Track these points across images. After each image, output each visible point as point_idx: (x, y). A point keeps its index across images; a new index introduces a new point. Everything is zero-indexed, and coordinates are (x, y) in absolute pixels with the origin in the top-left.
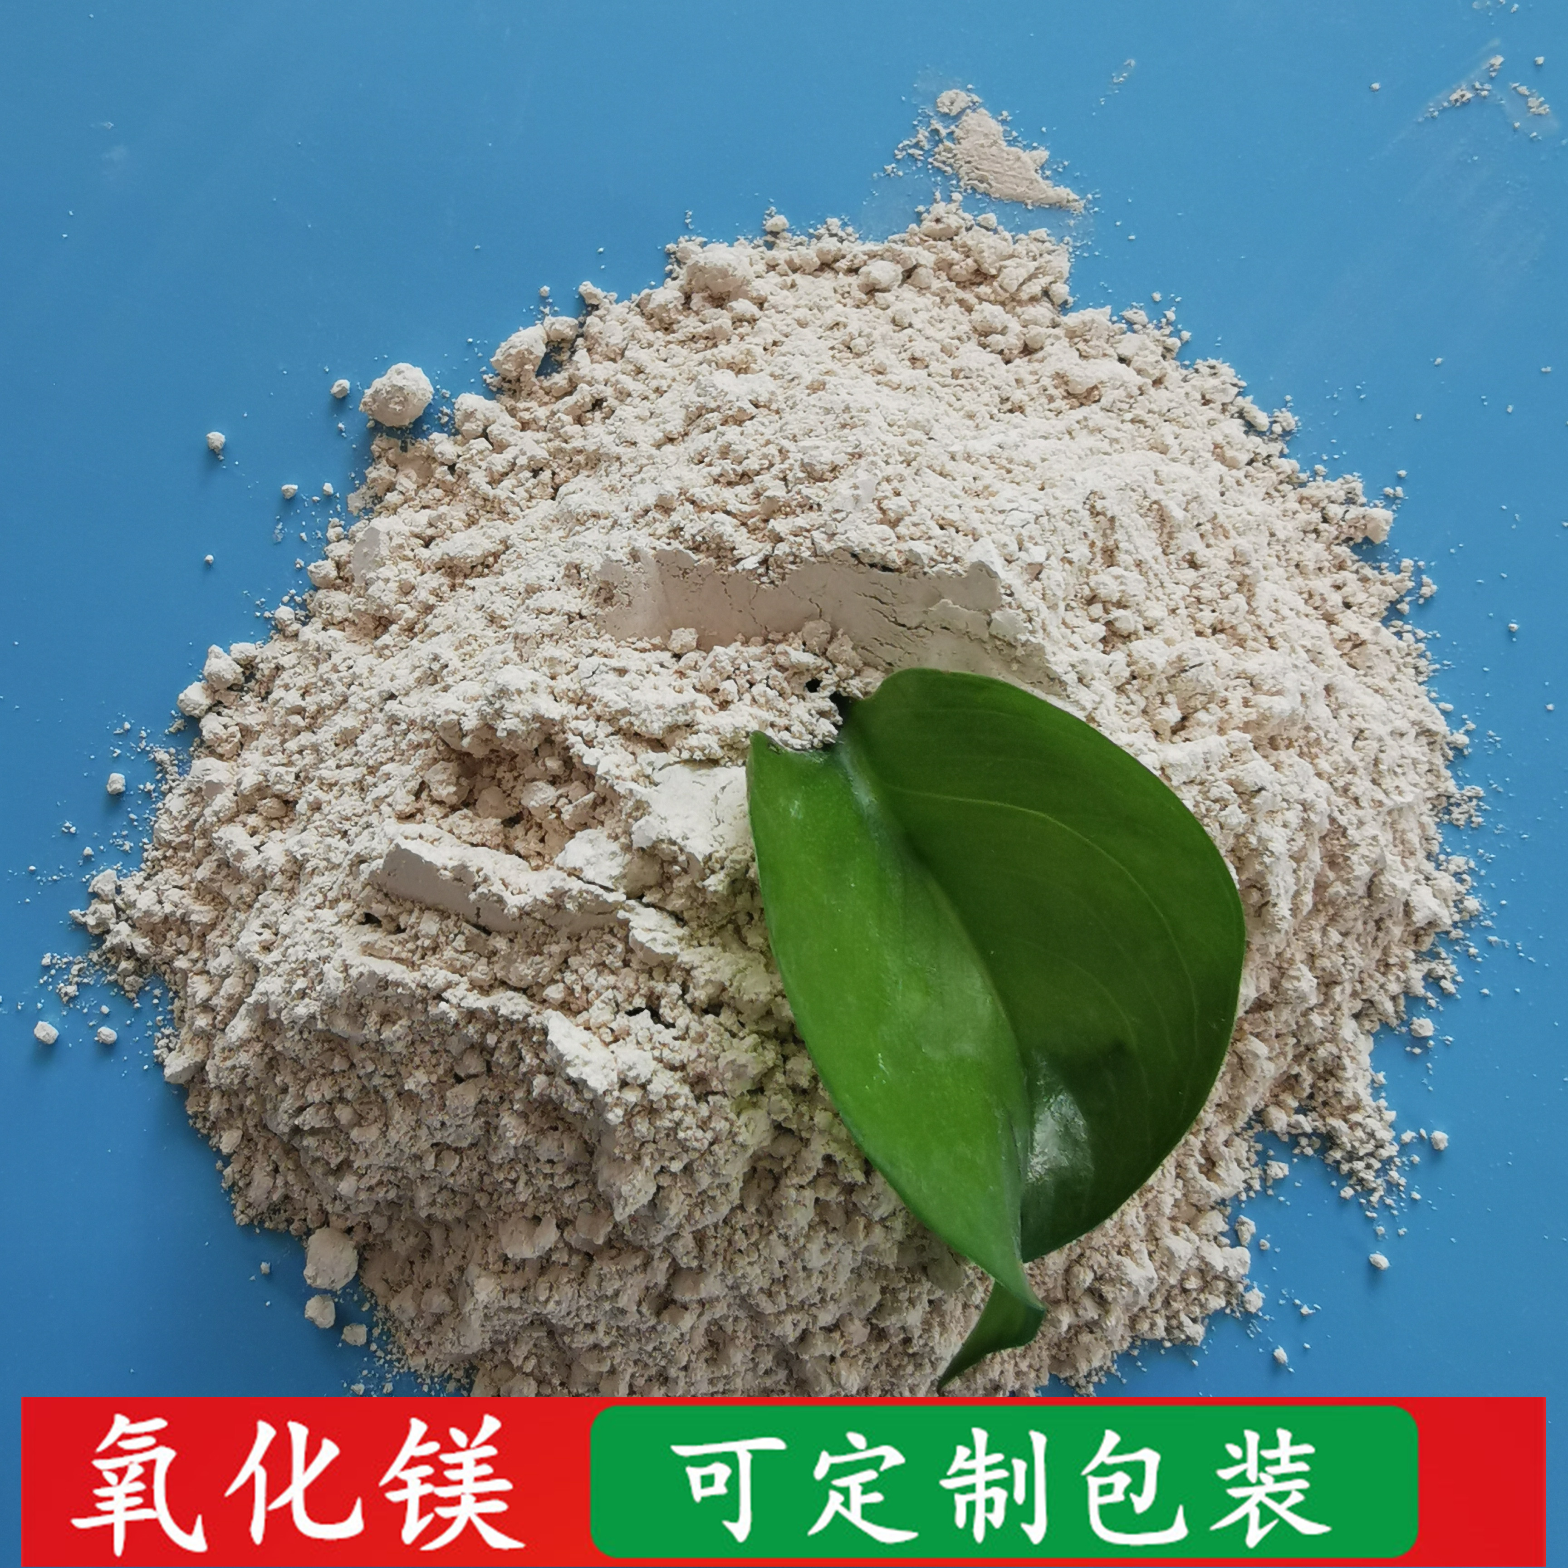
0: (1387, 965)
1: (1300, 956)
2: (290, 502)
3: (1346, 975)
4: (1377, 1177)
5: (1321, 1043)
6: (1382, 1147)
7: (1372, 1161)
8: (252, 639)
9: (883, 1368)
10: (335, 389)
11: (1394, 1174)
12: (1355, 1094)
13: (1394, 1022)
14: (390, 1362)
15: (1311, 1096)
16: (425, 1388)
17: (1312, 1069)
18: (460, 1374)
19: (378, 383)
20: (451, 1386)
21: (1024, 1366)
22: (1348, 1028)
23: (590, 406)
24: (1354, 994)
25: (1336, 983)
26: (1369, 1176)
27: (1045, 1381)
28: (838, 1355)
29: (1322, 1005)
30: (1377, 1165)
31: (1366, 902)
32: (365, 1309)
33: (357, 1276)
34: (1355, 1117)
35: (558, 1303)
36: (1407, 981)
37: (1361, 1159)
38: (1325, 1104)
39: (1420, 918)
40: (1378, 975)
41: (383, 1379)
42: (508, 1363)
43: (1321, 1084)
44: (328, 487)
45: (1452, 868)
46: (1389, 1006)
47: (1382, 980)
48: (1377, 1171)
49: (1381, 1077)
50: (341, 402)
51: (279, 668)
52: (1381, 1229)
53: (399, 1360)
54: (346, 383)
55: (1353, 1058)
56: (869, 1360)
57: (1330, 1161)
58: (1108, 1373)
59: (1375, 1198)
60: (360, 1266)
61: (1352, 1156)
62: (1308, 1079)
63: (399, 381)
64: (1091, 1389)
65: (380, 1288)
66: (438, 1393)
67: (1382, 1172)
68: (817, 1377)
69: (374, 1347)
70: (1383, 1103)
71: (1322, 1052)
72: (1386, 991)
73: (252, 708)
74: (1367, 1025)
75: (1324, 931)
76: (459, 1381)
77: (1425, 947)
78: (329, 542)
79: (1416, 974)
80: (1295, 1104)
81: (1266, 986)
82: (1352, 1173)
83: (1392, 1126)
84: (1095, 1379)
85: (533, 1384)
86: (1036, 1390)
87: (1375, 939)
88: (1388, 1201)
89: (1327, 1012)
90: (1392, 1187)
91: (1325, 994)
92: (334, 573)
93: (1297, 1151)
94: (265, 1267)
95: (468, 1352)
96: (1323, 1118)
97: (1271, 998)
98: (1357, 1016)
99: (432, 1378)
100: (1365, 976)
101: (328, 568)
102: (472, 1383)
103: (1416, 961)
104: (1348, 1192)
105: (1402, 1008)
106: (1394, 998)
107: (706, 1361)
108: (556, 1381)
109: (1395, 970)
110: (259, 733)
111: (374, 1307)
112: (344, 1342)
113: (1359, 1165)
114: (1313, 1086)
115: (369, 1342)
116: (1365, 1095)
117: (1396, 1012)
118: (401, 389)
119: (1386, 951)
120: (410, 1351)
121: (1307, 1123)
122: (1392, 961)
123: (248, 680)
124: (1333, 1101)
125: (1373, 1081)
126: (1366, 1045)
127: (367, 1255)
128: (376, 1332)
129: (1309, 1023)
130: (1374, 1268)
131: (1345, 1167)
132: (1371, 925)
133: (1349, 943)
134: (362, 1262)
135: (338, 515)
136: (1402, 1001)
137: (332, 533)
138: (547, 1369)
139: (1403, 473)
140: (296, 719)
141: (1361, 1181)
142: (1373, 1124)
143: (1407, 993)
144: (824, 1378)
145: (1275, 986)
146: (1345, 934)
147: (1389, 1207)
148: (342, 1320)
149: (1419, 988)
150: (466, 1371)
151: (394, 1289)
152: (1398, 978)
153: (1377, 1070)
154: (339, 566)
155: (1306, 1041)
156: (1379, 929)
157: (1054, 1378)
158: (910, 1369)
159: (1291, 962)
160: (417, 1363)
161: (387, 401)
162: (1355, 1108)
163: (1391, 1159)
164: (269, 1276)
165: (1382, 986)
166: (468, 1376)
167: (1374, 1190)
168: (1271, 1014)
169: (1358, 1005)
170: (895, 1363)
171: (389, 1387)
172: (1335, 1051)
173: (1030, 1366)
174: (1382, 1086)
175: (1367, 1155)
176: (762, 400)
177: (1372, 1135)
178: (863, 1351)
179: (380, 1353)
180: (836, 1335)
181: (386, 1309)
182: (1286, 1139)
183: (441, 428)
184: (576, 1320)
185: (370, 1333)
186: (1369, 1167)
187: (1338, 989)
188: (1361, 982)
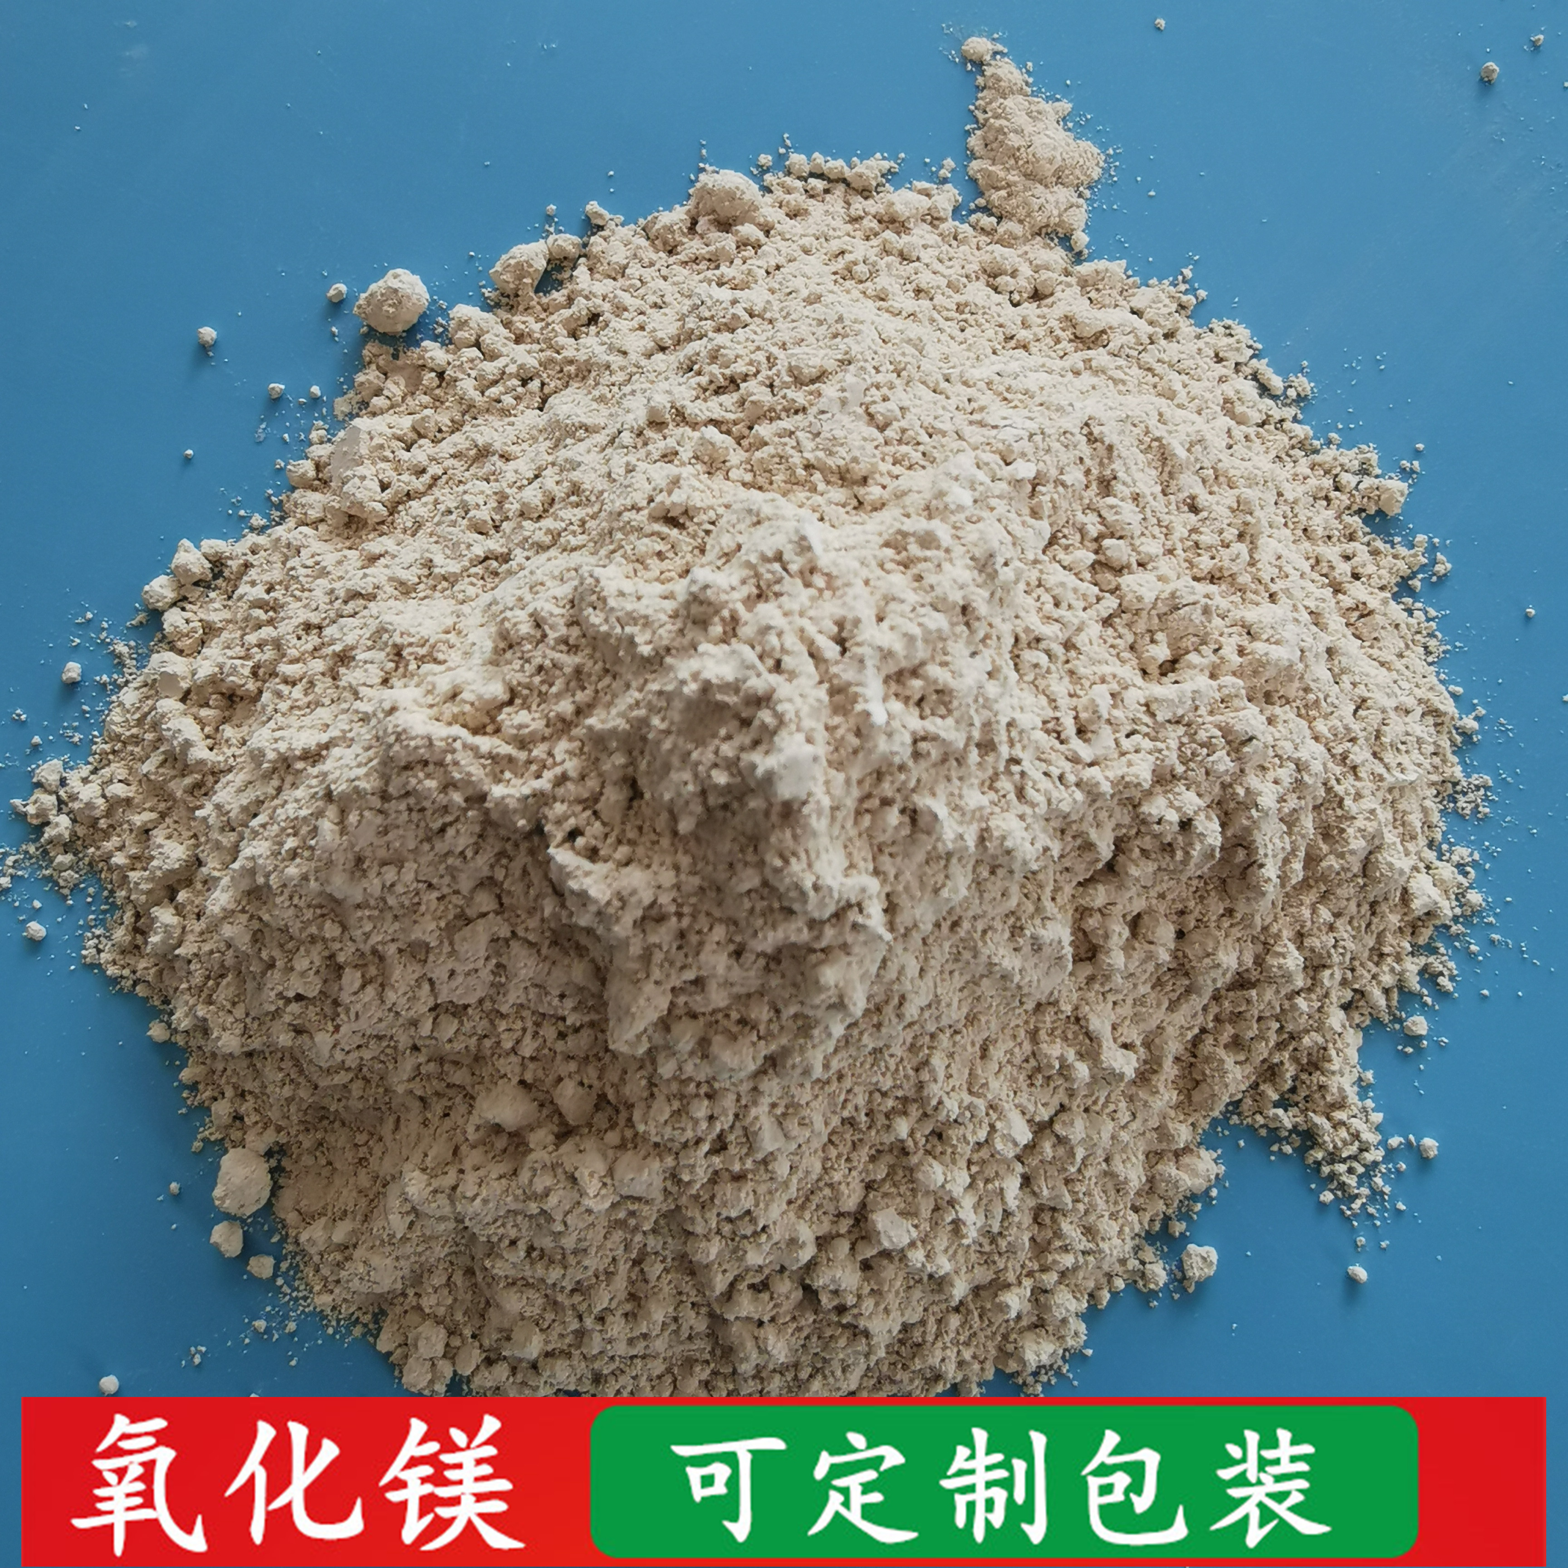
0: (1382, 955)
1: (1286, 934)
2: (276, 402)
3: (1336, 959)
4: (1360, 1184)
5: (1307, 1031)
6: (1367, 1150)
7: (1355, 1165)
8: (224, 537)
9: (814, 1339)
10: (332, 292)
11: (1378, 1181)
12: (1341, 1090)
13: (1386, 1018)
14: (296, 1299)
15: (1293, 1090)
16: (330, 1331)
17: (1295, 1059)
18: (366, 1319)
19: (373, 287)
20: (358, 1331)
21: (967, 1355)
22: (1336, 1018)
23: (585, 320)
24: (1344, 982)
25: (1324, 966)
26: (1352, 1181)
27: (990, 1375)
28: (766, 1319)
29: (1310, 990)
30: (1361, 1170)
31: (1361, 881)
32: (275, 1240)
33: (269, 1205)
34: (1339, 1115)
36: (1401, 973)
37: (1344, 1161)
38: (1306, 1099)
39: (1418, 905)
40: (1370, 965)
41: (286, 1317)
42: (419, 1308)
43: (1304, 1076)
44: (316, 390)
45: (1455, 858)
46: (1382, 1002)
47: (1374, 970)
48: (1360, 1177)
49: (1369, 1075)
50: (337, 306)
51: (247, 566)
52: (1362, 1240)
53: (305, 1298)
54: (343, 288)
55: (1338, 1051)
56: (799, 1329)
57: (1310, 1161)
58: (1058, 1373)
59: (1357, 1205)
60: (273, 1194)
61: (1333, 1158)
62: (1290, 1070)
63: (395, 284)
64: (1039, 1388)
65: (291, 1218)
66: (343, 1337)
67: (1366, 1177)
68: (742, 1344)
69: (280, 1281)
70: (1369, 1103)
71: (1306, 1041)
72: (1379, 983)
73: (217, 605)
74: (1357, 1019)
75: (1314, 911)
76: (365, 1325)
77: (1422, 940)
78: (311, 444)
79: (1412, 966)
80: (1275, 1097)
81: (1249, 961)
82: (1333, 1176)
83: (1378, 1128)
84: (1044, 1379)
85: (442, 1333)
86: (979, 1385)
87: (1368, 925)
88: (1371, 1210)
89: (1313, 996)
90: (1376, 1195)
91: (1313, 978)
92: (312, 473)
93: (1275, 1148)
94: (174, 1186)
95: (378, 1290)
96: (1304, 1111)
97: (1254, 975)
98: (1346, 1007)
99: (338, 1321)
100: (1357, 963)
101: (307, 467)
102: (379, 1329)
103: (1412, 954)
104: (1327, 1197)
105: (1395, 1003)
106: (1387, 991)
107: (626, 1315)
108: (467, 1332)
109: (1389, 960)
110: (221, 630)
111: (284, 1239)
112: (250, 1274)
113: (1341, 1168)
114: (1295, 1078)
115: (275, 1276)
116: (1352, 1093)
117: (1389, 1007)
118: (396, 291)
119: (1380, 939)
120: (317, 1288)
121: (1287, 1119)
122: (1387, 950)
123: (216, 577)
124: (1317, 1096)
125: (1360, 1079)
126: (1354, 1040)
127: (281, 1181)
128: (284, 1266)
129: (1294, 1007)
130: (1352, 1282)
131: (1326, 1170)
132: (1365, 908)
133: (1340, 923)
134: (276, 1189)
135: (323, 418)
136: (1395, 996)
137: (314, 435)
138: (459, 1317)
139: (1420, 446)
140: (258, 613)
141: (1342, 1186)
142: (1357, 1124)
143: (1401, 986)
144: (750, 1344)
145: (1259, 961)
146: (1337, 915)
147: (1371, 1216)
148: (250, 1249)
149: (1414, 983)
150: (375, 1315)
151: (307, 1218)
152: (1392, 970)
153: (1365, 1068)
154: (318, 467)
155: (1290, 1027)
156: (1373, 914)
157: (999, 1372)
158: (842, 1342)
159: (1278, 936)
160: (324, 1300)
161: (381, 303)
162: (1340, 1105)
163: (1375, 1164)
164: (177, 1198)
165: (1374, 977)
166: (376, 1322)
167: (1357, 1196)
168: (1254, 992)
169: (1348, 995)
170: (828, 1333)
171: (292, 1326)
172: (1320, 1040)
173: (974, 1357)
174: (1369, 1085)
175: (1349, 1157)
176: (757, 309)
177: (1356, 1136)
178: (794, 1318)
179: (288, 1290)
180: (765, 1296)
181: (297, 1243)
182: (1263, 1132)
183: (435, 338)
185: (277, 1267)
186: (1351, 1171)
187: (1327, 973)
188: (1353, 970)
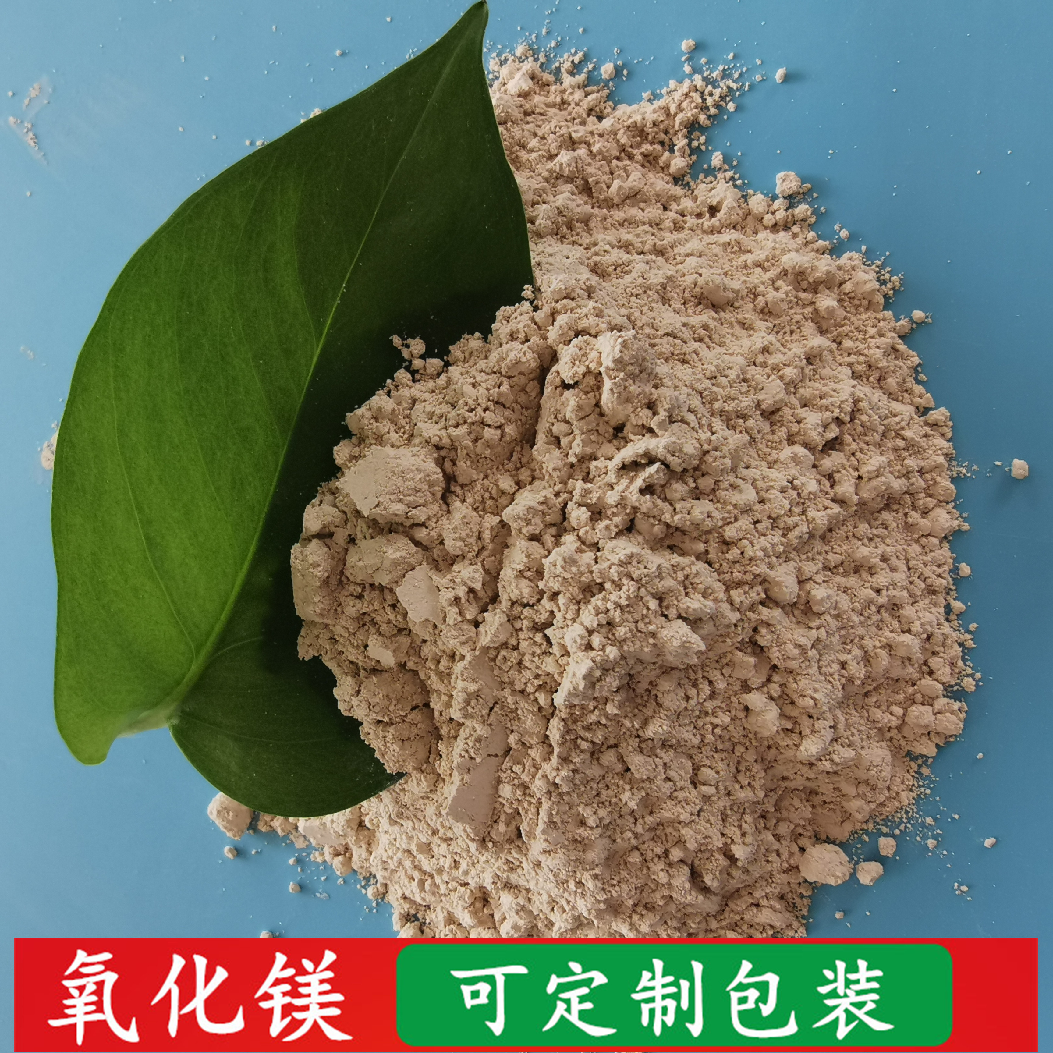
0: (563, 102)
1: (550, 165)
2: (302, 887)
3: (564, 131)
4: (719, 86)
5: (618, 141)
6: (696, 86)
7: (706, 92)
8: (391, 915)
9: (867, 438)
10: (230, 856)
11: (714, 75)
12: (655, 111)
13: (606, 92)
14: (908, 818)
15: (662, 143)
16: (928, 791)
17: (639, 145)
18: (914, 766)
19: (223, 829)
20: (925, 771)
21: (872, 331)
22: (607, 123)
24: (583, 123)
25: (571, 137)
26: (717, 92)
27: (889, 314)
28: (856, 474)
29: (588, 144)
30: (710, 87)
31: (509, 124)
32: (867, 839)
33: (841, 845)
34: (673, 110)
35: (816, 690)
36: (572, 87)
37: (704, 100)
38: (666, 133)
39: (526, 85)
40: (570, 108)
41: (923, 825)
42: (899, 728)
43: (650, 137)
44: (291, 861)
46: (594, 96)
47: (573, 105)
48: (714, 87)
49: (645, 95)
50: (239, 852)
51: (405, 898)
52: (758, 78)
53: (907, 812)
54: (226, 849)
55: (630, 117)
56: (861, 450)
57: (708, 123)
58: (882, 267)
59: (734, 86)
60: (834, 843)
61: (704, 108)
62: (646, 147)
63: (215, 812)
64: (894, 278)
65: (848, 827)
66: (932, 782)
67: (714, 83)
68: (875, 489)
69: (897, 832)
70: (664, 91)
71: (624, 140)
72: (580, 101)
73: (433, 916)
74: (609, 110)
75: (532, 151)
76: (920, 766)
77: (551, 78)
78: (325, 861)
79: (568, 80)
80: (667, 154)
81: (569, 187)
82: (717, 106)
83: (681, 82)
84: (887, 276)
85: (913, 708)
86: (898, 320)
87: (541, 114)
88: (736, 76)
89: (592, 141)
90: (725, 75)
91: (580, 143)
92: (340, 858)
93: (703, 148)
94: (838, 915)
95: (889, 758)
96: (676, 133)
97: (579, 182)
98: (600, 118)
99: (919, 786)
100: (569, 118)
101: (337, 862)
102: (922, 756)
103: (561, 83)
104: (731, 107)
105: (595, 88)
106: (587, 95)
107: (872, 574)
108: (910, 690)
109: (565, 97)
110: (449, 913)
111: (866, 832)
112: (895, 854)
113: (710, 101)
114: (652, 143)
115: (894, 836)
116: (657, 104)
117: (598, 92)
118: (219, 812)
119: (554, 105)
120: (897, 804)
121: (681, 142)
122: (558, 100)
123: (417, 919)
124: (661, 127)
125: (649, 100)
126: (623, 109)
127: (823, 837)
128: (885, 830)
129: (600, 152)
130: (787, 78)
131: (713, 111)
132: (529, 119)
133: (540, 133)
134: (828, 841)
135: (308, 855)
136: (589, 89)
137: (319, 859)
138: (901, 697)
140: (427, 887)
141: (722, 98)
142: (677, 96)
143: (583, 86)
144: (875, 483)
145: (570, 180)
146: (535, 135)
147: (741, 75)
148: (875, 856)
149: (581, 78)
150: (911, 760)
151: (847, 817)
152: (572, 93)
153: (641, 99)
154: (337, 854)
155: (616, 153)
156: (533, 113)
157: (887, 306)
158: (864, 418)
159: (550, 171)
160: (906, 797)
161: (228, 822)
162: (666, 110)
163: (705, 79)
164: (845, 913)
165: (577, 104)
166: (916, 758)
167: (728, 87)
168: (590, 180)
169: (592, 119)
170: (860, 429)
171: (929, 820)
172: (622, 131)
173: (874, 326)
174: (653, 94)
175: (702, 97)
177: (687, 95)
178: (853, 454)
179: (902, 827)
180: (837, 476)
181: (866, 822)
182: (694, 157)
184: (836, 677)
185: (886, 835)
186: (711, 94)
187: (574, 135)
188: (574, 119)
